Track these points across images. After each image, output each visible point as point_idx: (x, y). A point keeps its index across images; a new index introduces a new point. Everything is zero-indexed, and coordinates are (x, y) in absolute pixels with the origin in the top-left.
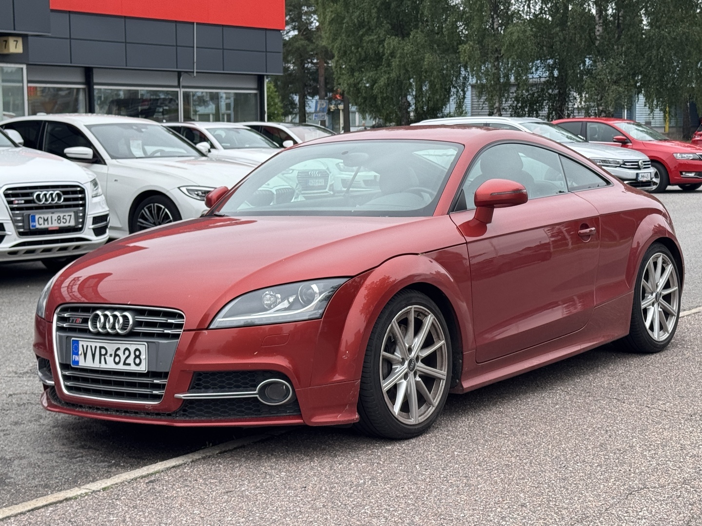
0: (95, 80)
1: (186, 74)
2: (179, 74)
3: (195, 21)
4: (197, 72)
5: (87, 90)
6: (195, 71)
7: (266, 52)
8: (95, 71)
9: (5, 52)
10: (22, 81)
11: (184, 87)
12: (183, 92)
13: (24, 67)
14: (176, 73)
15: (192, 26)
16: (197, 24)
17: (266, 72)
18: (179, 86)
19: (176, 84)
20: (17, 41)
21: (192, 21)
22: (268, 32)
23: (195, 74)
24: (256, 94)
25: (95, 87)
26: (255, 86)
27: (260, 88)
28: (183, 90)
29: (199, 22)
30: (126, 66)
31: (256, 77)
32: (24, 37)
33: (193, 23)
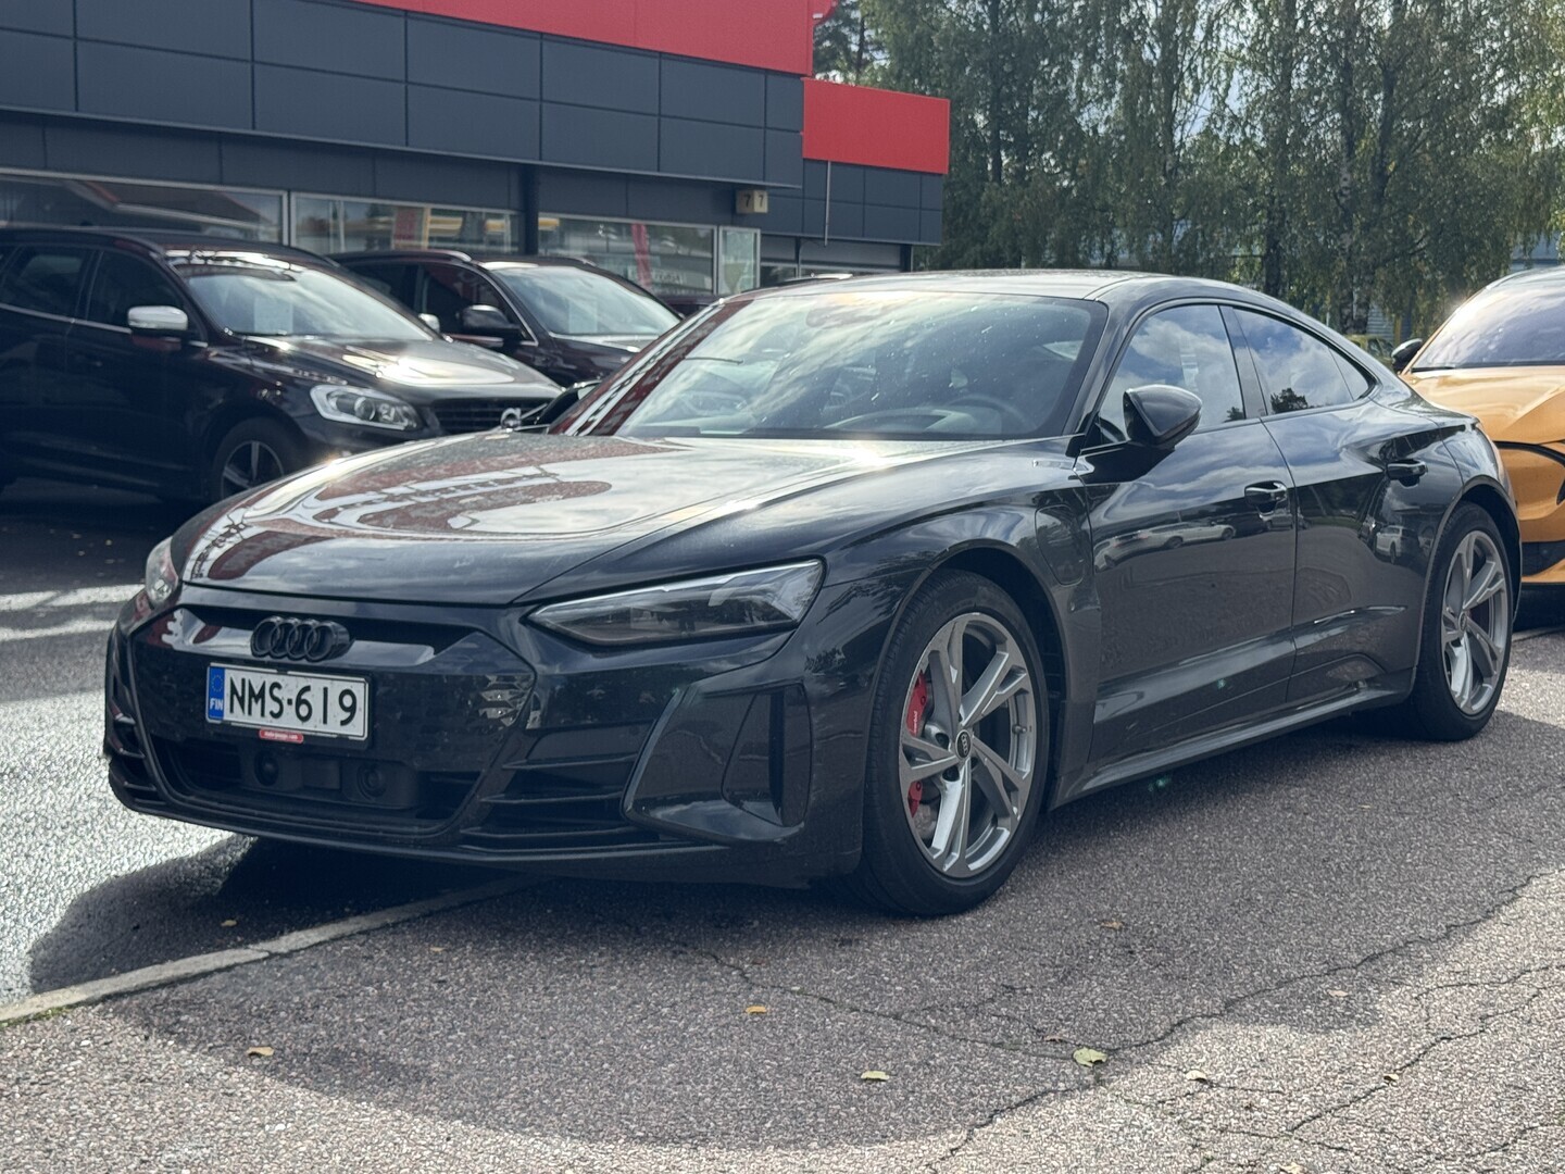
1: (809, 242)
2: (798, 242)
3: (830, 159)
4: (828, 239)
6: (826, 237)
7: (920, 209)
9: (747, 210)
12: (803, 270)
13: (758, 232)
14: (793, 241)
15: (824, 166)
16: (833, 163)
17: (917, 239)
20: (762, 196)
21: (825, 159)
22: (924, 177)
23: (826, 242)
27: (904, 265)
29: (836, 160)
31: (900, 248)
32: (773, 190)
33: (826, 162)
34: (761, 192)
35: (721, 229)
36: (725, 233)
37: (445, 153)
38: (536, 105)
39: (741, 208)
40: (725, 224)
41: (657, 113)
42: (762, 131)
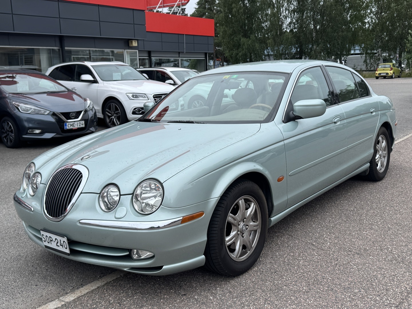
0: (152, 55)
1: (182, 53)
2: (179, 53)
3: (185, 34)
4: (186, 52)
5: (149, 59)
6: (185, 51)
7: (208, 44)
8: (151, 52)
9: (132, 46)
10: (137, 57)
11: (181, 57)
12: (181, 59)
13: (137, 51)
14: (178, 53)
15: (183, 35)
16: (185, 35)
17: (208, 51)
18: (179, 57)
19: (178, 56)
20: (135, 42)
21: (183, 34)
22: (209, 37)
23: (185, 53)
24: (204, 59)
25: (152, 58)
26: (204, 56)
27: (206, 57)
28: (180, 58)
29: (186, 34)
30: (162, 50)
31: (204, 53)
32: (137, 40)
33: (184, 34)
34: (135, 41)
35: (126, 50)
36: (127, 51)
37: (28, 33)
38: (59, 19)
39: (130, 45)
40: (127, 49)
41: (99, 20)
42: (133, 25)
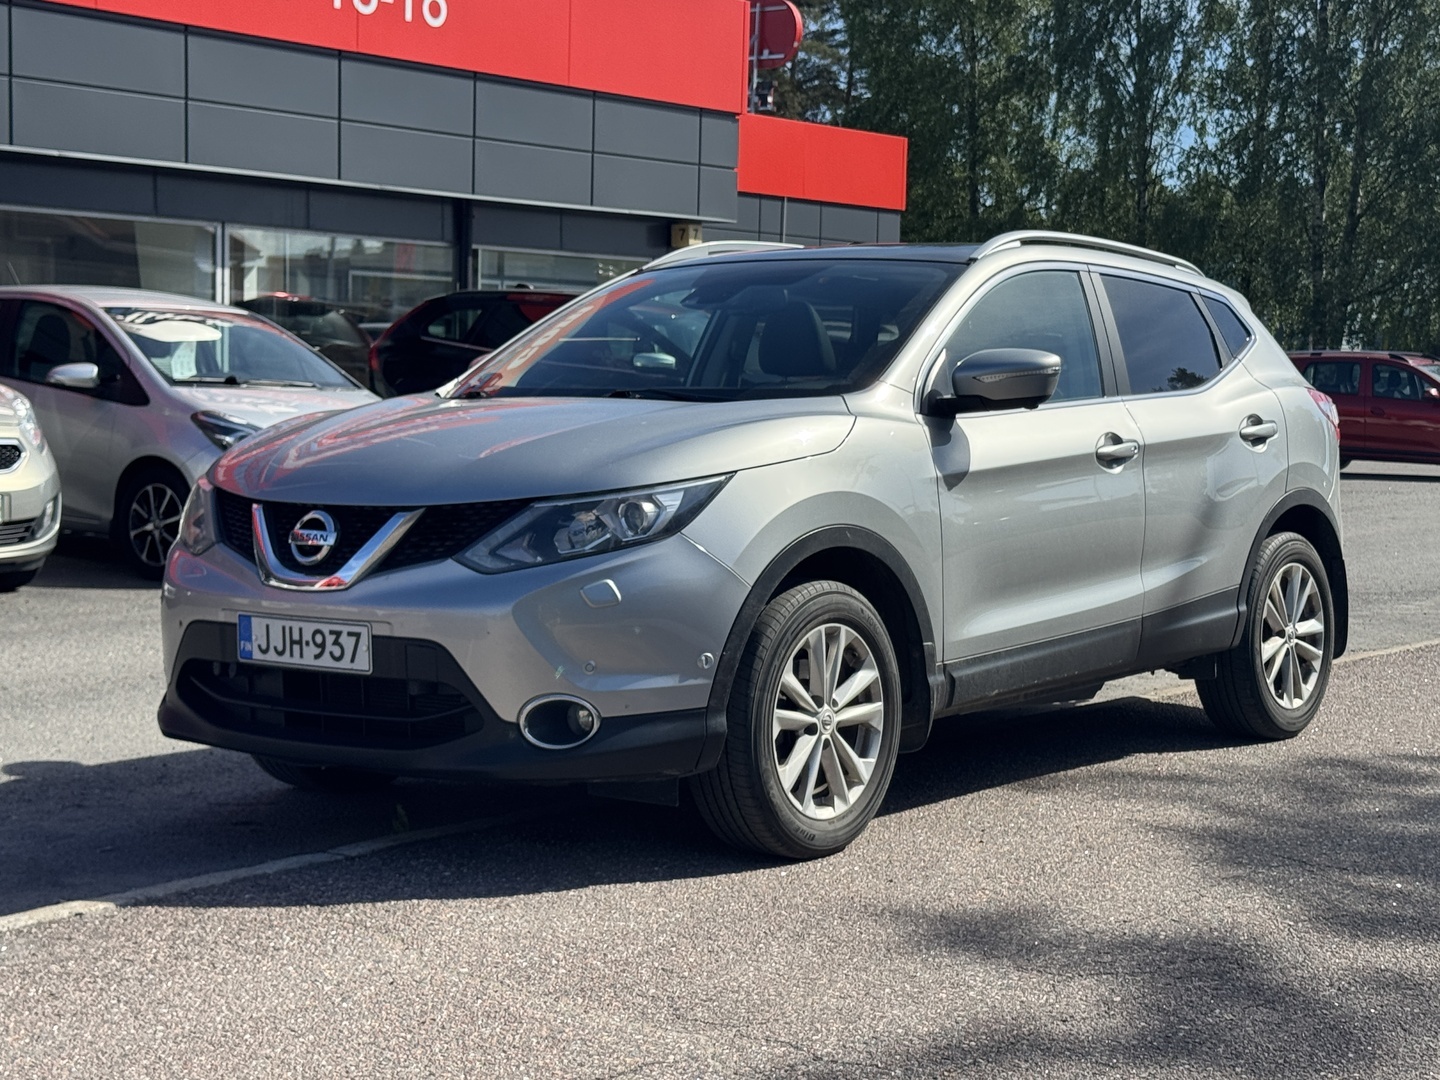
20: (696, 230)
32: (701, 224)
34: (695, 226)
37: (377, 187)
38: (471, 140)
39: (675, 241)
41: (591, 149)
42: (697, 167)
